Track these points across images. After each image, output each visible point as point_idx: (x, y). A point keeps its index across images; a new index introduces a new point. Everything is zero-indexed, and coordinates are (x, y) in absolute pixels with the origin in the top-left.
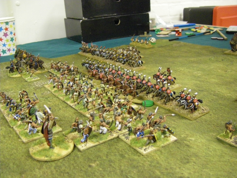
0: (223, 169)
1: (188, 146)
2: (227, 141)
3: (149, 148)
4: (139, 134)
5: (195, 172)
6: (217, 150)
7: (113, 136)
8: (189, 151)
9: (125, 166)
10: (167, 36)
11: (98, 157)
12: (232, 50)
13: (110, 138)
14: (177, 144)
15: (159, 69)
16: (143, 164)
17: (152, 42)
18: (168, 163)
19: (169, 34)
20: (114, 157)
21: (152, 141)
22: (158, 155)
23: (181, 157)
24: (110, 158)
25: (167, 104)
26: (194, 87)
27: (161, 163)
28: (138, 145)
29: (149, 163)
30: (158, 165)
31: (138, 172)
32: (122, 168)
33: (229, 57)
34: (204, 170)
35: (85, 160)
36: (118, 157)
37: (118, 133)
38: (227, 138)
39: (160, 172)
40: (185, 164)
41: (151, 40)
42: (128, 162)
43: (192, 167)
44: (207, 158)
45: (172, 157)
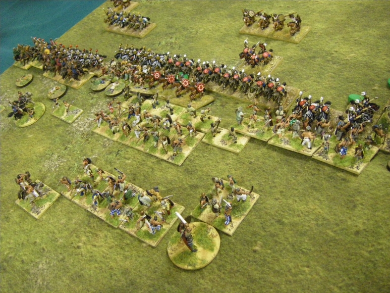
5: (368, 220)
6: (378, 175)
7: (254, 198)
8: (348, 187)
9: (292, 237)
11: (255, 234)
13: (252, 203)
14: (331, 180)
16: (309, 226)
20: (273, 228)
22: (318, 206)
23: (344, 201)
24: (269, 231)
27: (328, 217)
29: (315, 222)
30: (325, 222)
31: (310, 240)
32: (290, 240)
34: (377, 214)
35: (244, 245)
36: (278, 226)
39: (332, 231)
42: (292, 230)
43: (362, 212)
44: (372, 192)
45: (334, 204)
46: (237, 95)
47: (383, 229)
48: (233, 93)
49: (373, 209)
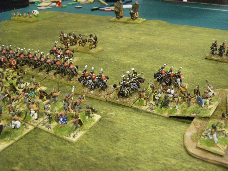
0: (154, 140)
1: (111, 122)
2: (143, 109)
3: (77, 133)
4: (62, 120)
5: (129, 149)
6: (140, 121)
7: (29, 128)
8: (114, 127)
9: (54, 160)
10: (49, 7)
11: (19, 156)
12: (117, 18)
13: (26, 132)
15: (56, 43)
16: (73, 153)
17: (35, 14)
18: (99, 146)
19: (51, 5)
20: (38, 152)
21: (79, 125)
22: (85, 138)
23: (109, 136)
24: (34, 155)
25: (72, 80)
26: (93, 58)
27: (92, 147)
28: (64, 133)
29: (79, 150)
30: (89, 150)
31: (71, 164)
32: (52, 163)
33: (115, 24)
34: (137, 145)
35: (5, 165)
36: (43, 151)
37: (36, 122)
38: (143, 106)
39: (94, 158)
40: (115, 142)
41: (34, 13)
42: (56, 155)
43: (124, 144)
44: (134, 131)
45: (100, 138)
46: (41, 74)
47: (142, 157)
48: (39, 72)
49: (134, 141)
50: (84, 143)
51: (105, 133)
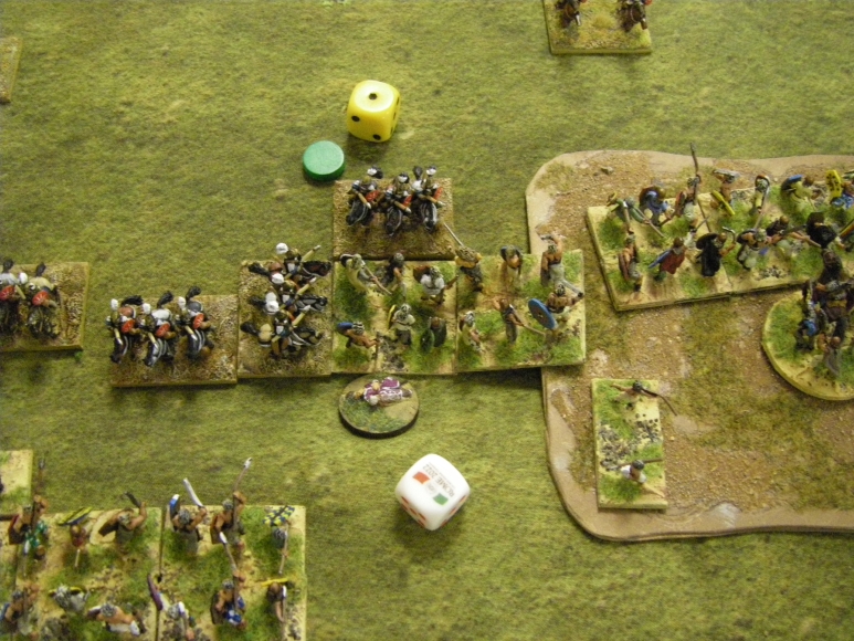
1: (342, 512)
26: (28, 136)
38: (366, 363)
40: (401, 585)
50: (329, 636)
51: (353, 566)
